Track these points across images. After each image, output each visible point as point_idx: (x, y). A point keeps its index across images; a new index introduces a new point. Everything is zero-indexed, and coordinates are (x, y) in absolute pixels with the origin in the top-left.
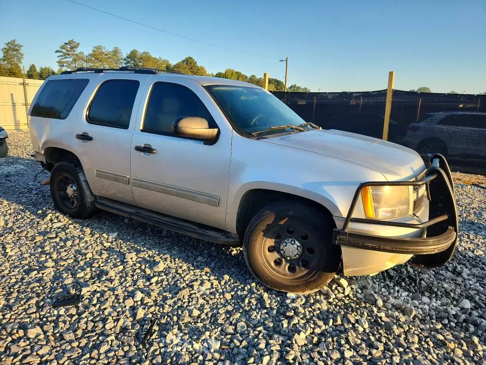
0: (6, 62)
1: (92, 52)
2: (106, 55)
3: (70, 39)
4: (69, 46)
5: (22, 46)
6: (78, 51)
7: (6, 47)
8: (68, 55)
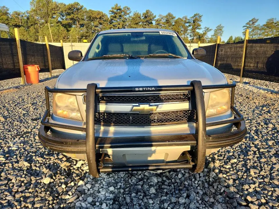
0: (214, 37)
1: (266, 23)
2: (276, 23)
3: (253, 18)
4: (251, 22)
5: (224, 27)
6: (256, 24)
7: (216, 29)
8: (250, 27)
